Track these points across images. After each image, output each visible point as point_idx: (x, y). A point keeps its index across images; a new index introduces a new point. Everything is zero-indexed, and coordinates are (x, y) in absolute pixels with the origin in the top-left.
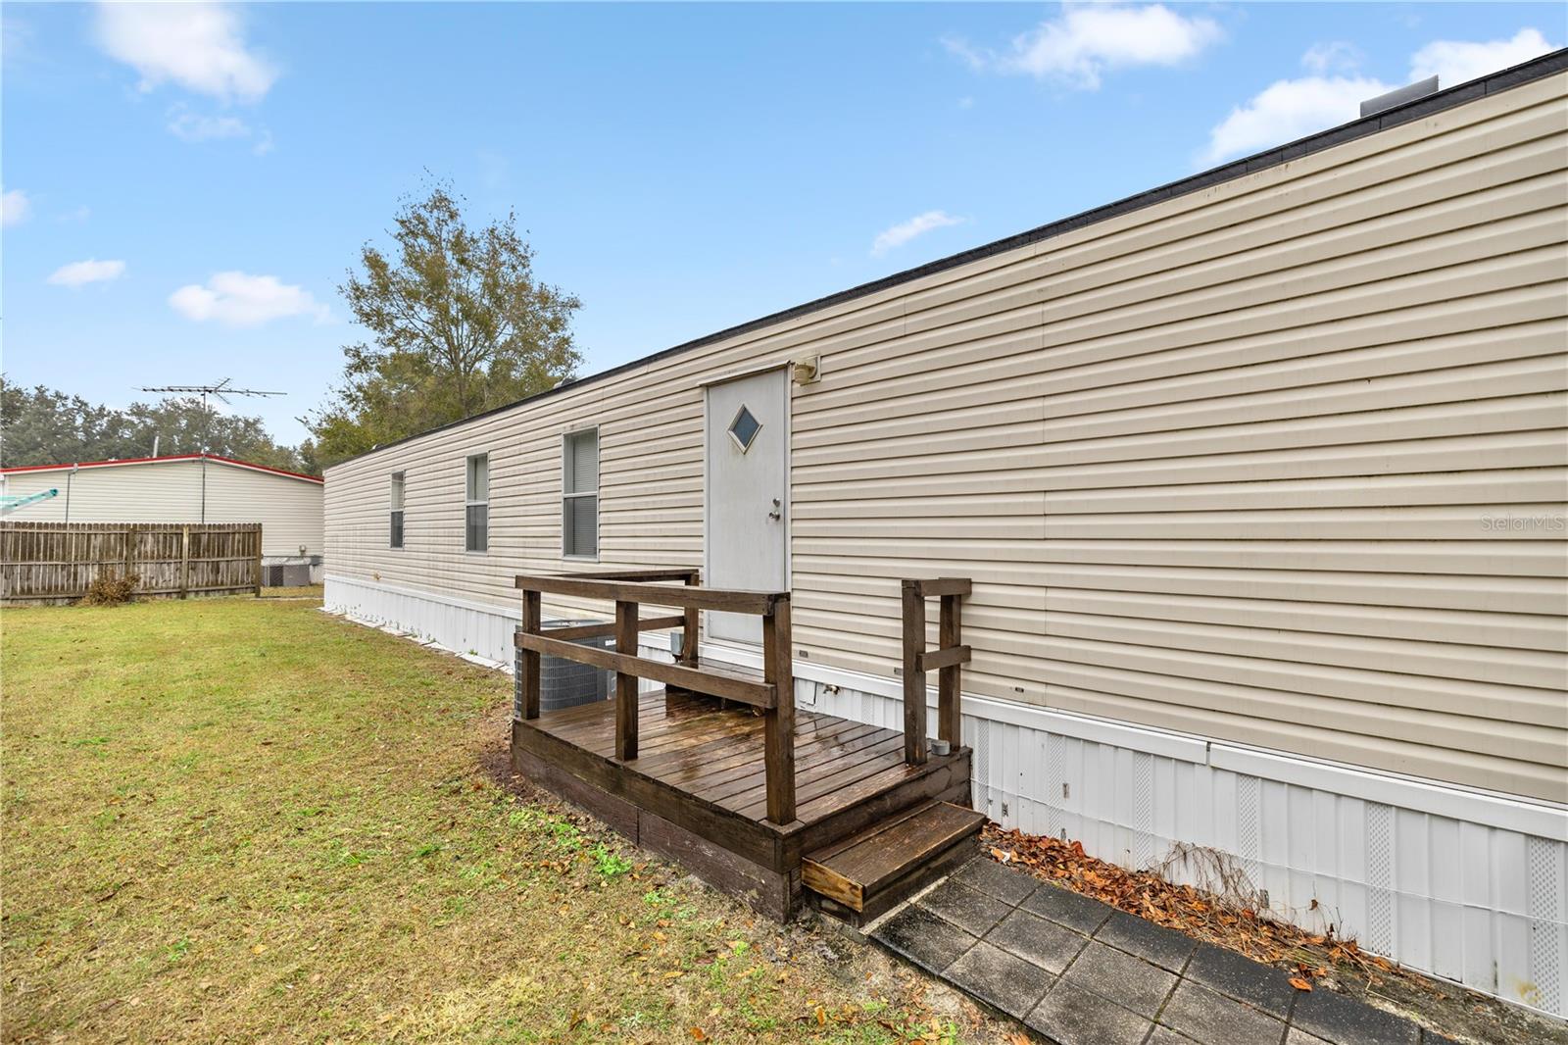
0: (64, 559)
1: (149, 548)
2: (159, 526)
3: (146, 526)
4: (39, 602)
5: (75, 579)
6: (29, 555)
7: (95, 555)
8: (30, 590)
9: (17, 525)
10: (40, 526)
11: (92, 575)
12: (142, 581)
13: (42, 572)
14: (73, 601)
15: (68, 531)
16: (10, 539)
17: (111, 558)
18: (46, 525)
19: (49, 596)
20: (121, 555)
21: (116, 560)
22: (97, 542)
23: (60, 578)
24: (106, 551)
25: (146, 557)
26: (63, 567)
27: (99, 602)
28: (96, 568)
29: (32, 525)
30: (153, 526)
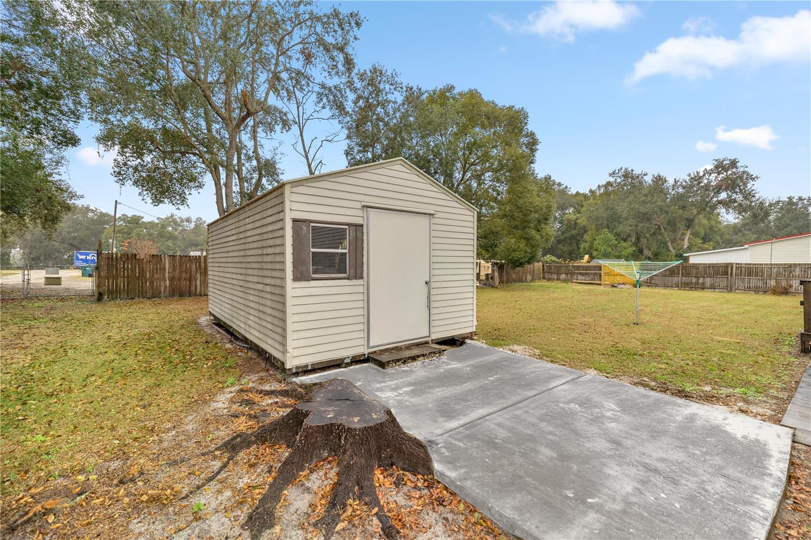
0: (762, 277)
1: (797, 273)
2: (802, 264)
3: (796, 264)
4: (753, 292)
5: (766, 285)
6: (750, 275)
7: (774, 275)
8: (750, 287)
9: (746, 264)
10: (753, 264)
11: (773, 283)
12: (794, 287)
13: (754, 282)
14: (765, 292)
15: (763, 266)
16: (743, 269)
17: (780, 277)
18: (756, 264)
19: (757, 290)
20: (785, 276)
21: (782, 278)
22: (775, 270)
23: (760, 284)
24: (778, 274)
25: (796, 277)
26: (762, 280)
27: (774, 294)
28: (774, 281)
29: (751, 264)
30: (799, 264)
